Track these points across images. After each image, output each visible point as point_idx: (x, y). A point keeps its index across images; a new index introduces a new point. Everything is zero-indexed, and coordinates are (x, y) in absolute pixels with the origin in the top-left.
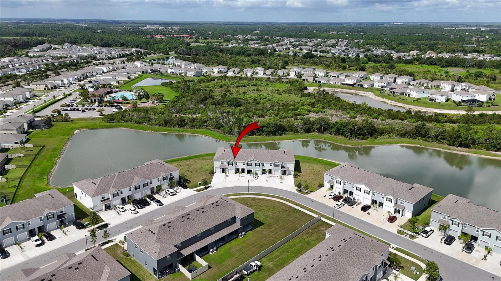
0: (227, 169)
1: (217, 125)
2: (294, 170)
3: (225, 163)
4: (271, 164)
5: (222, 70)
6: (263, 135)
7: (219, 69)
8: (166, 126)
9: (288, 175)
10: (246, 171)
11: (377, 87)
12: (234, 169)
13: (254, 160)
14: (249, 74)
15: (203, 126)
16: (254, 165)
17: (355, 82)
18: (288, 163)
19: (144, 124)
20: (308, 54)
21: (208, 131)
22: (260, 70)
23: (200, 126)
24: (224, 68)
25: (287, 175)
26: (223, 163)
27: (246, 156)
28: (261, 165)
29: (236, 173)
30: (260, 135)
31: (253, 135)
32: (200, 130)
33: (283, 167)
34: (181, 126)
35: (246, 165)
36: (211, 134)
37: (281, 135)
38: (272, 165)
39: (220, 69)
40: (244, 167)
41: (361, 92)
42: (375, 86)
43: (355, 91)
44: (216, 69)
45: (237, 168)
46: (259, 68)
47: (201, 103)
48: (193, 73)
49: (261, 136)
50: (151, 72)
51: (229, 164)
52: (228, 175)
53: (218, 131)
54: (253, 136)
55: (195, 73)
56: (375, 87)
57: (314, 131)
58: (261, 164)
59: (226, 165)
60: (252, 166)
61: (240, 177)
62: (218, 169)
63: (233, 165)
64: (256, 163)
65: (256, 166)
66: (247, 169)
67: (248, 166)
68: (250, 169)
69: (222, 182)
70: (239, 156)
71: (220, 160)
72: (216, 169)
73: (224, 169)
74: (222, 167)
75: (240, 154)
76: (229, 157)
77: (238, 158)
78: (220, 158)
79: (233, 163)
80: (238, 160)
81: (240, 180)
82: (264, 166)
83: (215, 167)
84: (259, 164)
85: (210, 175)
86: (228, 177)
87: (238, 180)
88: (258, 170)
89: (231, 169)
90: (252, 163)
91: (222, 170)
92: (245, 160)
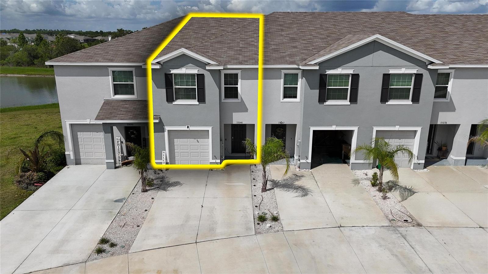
0: (160, 127)
12: (212, 130)
27: (293, 40)
35: (305, 95)
40: (290, 111)
51: (169, 85)
52: (170, 175)
59: (145, 104)
60: (354, 99)
61: (264, 190)
62: (89, 133)
63: (202, 99)
64: (392, 71)
65: (384, 99)
66: (312, 129)
67: (322, 99)
68: (334, 128)
69: (84, 257)
70: (249, 41)
71: (103, 62)
72: (80, 135)
73: (142, 137)
74: (115, 118)
75: (251, 31)
76: (171, 47)
77: (240, 50)
78: (107, 53)
79: (203, 75)
80: (241, 56)
81: (275, 219)
82: (449, 99)
83: (72, 125)
84: (411, 86)
85: (15, 182)
86: (165, 192)
87: (262, 219)
88: (397, 128)
89: (192, 128)
90: (357, 75)
91: (119, 143)
92: (294, 56)
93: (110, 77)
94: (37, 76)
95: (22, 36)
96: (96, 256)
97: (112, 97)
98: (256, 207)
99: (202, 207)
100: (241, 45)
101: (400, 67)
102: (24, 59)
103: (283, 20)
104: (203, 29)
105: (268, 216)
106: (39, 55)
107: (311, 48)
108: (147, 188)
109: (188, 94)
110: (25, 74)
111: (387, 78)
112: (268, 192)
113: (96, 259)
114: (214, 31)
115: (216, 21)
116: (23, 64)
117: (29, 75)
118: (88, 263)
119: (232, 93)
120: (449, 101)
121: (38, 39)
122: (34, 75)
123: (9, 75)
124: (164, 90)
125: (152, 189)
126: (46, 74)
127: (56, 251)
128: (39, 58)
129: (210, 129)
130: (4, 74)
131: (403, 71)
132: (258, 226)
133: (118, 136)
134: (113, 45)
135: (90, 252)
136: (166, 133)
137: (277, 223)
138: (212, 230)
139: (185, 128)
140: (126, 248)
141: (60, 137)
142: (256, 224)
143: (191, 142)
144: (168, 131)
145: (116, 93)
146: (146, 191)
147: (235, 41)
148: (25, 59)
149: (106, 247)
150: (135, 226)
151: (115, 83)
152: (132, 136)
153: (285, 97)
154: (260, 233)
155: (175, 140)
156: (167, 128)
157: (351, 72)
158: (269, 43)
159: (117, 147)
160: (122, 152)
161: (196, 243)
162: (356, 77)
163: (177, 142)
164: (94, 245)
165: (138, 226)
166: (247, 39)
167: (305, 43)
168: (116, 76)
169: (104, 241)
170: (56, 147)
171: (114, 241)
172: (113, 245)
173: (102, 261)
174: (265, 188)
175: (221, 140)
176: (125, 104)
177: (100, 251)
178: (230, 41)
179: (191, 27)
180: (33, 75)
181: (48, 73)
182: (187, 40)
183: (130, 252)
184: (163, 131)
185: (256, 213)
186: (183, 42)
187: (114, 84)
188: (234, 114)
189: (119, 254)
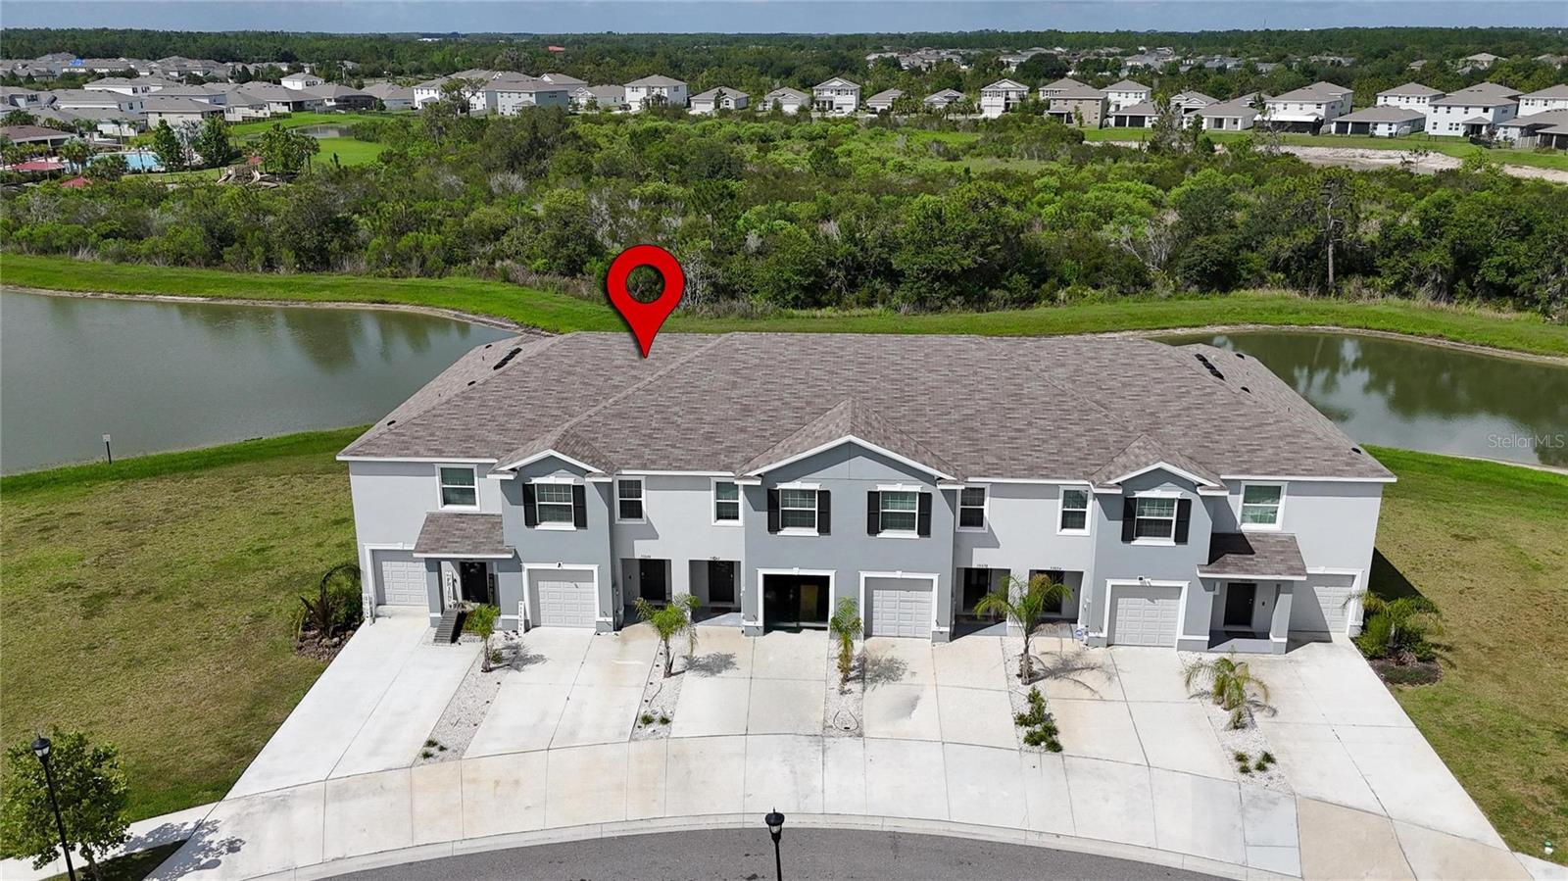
0: (515, 564)
1: (561, 242)
2: (1361, 583)
3: (489, 496)
4: (1075, 499)
5: (665, 93)
6: (895, 300)
7: (650, 89)
8: (214, 259)
9: (1295, 641)
10: (752, 593)
11: (1443, 130)
12: (598, 570)
13: (849, 451)
14: (790, 108)
15: (467, 260)
16: (849, 513)
17: (1322, 112)
18: (1297, 489)
19: (82, 255)
20: (1040, 62)
21: (495, 286)
22: (839, 92)
23: (450, 261)
24: (676, 89)
25: (1278, 639)
26: (468, 496)
27: (746, 410)
28: (943, 516)
29: (626, 617)
30: (870, 304)
31: (820, 305)
32: (444, 282)
33: (1227, 543)
34: (317, 259)
35: (750, 516)
36: (511, 304)
37: (1028, 301)
38: (1092, 509)
39: (657, 90)
40: (728, 541)
41: (1368, 152)
42: (1428, 128)
43: (1332, 151)
44: (635, 89)
45: (644, 550)
46: (837, 83)
47: (511, 168)
48: (525, 97)
49: (879, 308)
50: (337, 107)
51: (530, 500)
52: (530, 642)
53: (565, 289)
54: (818, 313)
55: (533, 100)
56: (1432, 132)
57: (1262, 282)
58: (939, 507)
59: (493, 522)
60: (825, 529)
61: (669, 674)
62: (401, 563)
63: (581, 522)
64: (881, 488)
65: (873, 529)
66: (761, 572)
67: (773, 527)
68: (795, 572)
69: (409, 762)
70: (671, 412)
71: (426, 456)
72: (387, 566)
73: (488, 572)
74: (444, 550)
75: (680, 388)
76: (538, 421)
77: (650, 436)
78: (432, 435)
79: (582, 487)
80: (647, 451)
81: (665, 721)
82: (987, 529)
83: (373, 551)
84: (915, 509)
85: (294, 649)
86: (517, 672)
87: (647, 720)
88: (898, 575)
89: (565, 567)
90: (827, 493)
91: (451, 581)
92: (734, 452)
93: (437, 477)
94: (234, 302)
95: (164, 131)
96: (422, 761)
97: (440, 508)
98: (646, 701)
99: (568, 699)
100: (654, 425)
101: (894, 482)
102: (197, 248)
103: (744, 357)
104: (601, 372)
105: (657, 717)
106: (236, 234)
107: (767, 434)
108: (492, 665)
109: (559, 514)
110: (203, 297)
111: (873, 497)
112: (673, 677)
113: (422, 764)
114: (618, 378)
115: (625, 353)
116: (192, 258)
117: (213, 298)
118: (413, 769)
119: (633, 509)
120: (986, 531)
121: (210, 139)
122: (227, 298)
123: (161, 298)
124: (522, 508)
125: (498, 668)
126: (258, 296)
127: (374, 753)
128: (234, 241)
129: (595, 568)
130: (148, 294)
131: (898, 488)
132: (637, 730)
133: (450, 572)
134: (442, 416)
135: (415, 756)
136: (525, 574)
137: (665, 726)
138: (573, 734)
139: (555, 566)
140: (459, 752)
141: (355, 572)
142: (636, 726)
143: (566, 586)
144: (529, 570)
145: (446, 502)
146: (491, 670)
147: (646, 412)
148: (200, 246)
149: (433, 750)
150: (472, 725)
151: (445, 486)
152: (472, 570)
153: (719, 517)
154: (636, 740)
155: (540, 584)
156: (526, 566)
157: (816, 487)
158: (702, 419)
159: (447, 589)
160: (455, 598)
161: (548, 749)
162: (825, 496)
163: (543, 586)
164: (420, 748)
165: (475, 725)
166: (668, 407)
167: (764, 420)
168: (447, 474)
169: (431, 743)
170: (347, 584)
171: (443, 743)
172: (442, 749)
173: (429, 766)
174: (670, 671)
175: (614, 585)
176: (460, 522)
177: (427, 755)
178: (639, 412)
179: (578, 369)
180: (223, 300)
181: (263, 293)
182: (568, 403)
183: (464, 757)
184: (520, 570)
185: (642, 711)
186: (559, 408)
187: (443, 489)
188: (635, 542)
189: (450, 760)
